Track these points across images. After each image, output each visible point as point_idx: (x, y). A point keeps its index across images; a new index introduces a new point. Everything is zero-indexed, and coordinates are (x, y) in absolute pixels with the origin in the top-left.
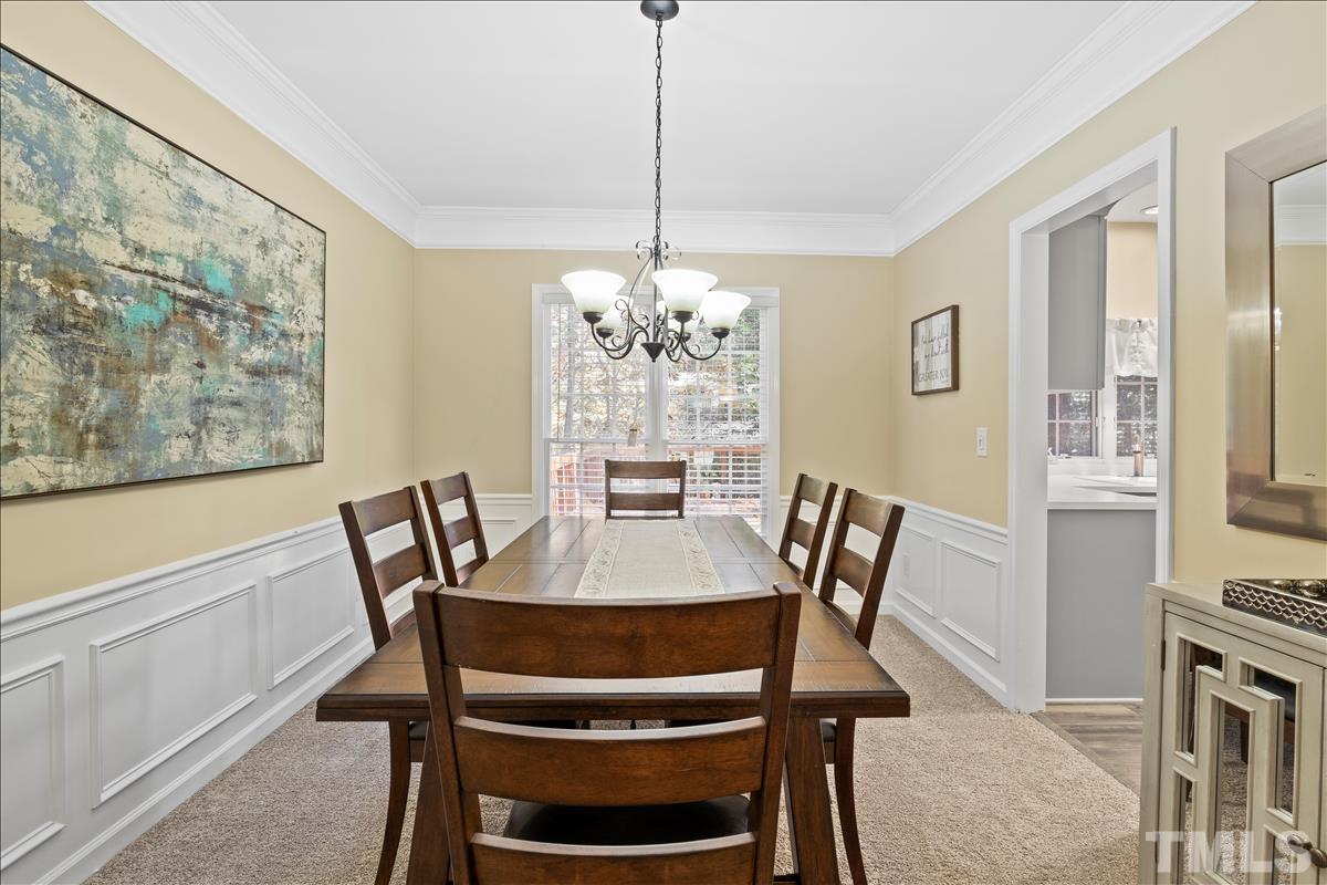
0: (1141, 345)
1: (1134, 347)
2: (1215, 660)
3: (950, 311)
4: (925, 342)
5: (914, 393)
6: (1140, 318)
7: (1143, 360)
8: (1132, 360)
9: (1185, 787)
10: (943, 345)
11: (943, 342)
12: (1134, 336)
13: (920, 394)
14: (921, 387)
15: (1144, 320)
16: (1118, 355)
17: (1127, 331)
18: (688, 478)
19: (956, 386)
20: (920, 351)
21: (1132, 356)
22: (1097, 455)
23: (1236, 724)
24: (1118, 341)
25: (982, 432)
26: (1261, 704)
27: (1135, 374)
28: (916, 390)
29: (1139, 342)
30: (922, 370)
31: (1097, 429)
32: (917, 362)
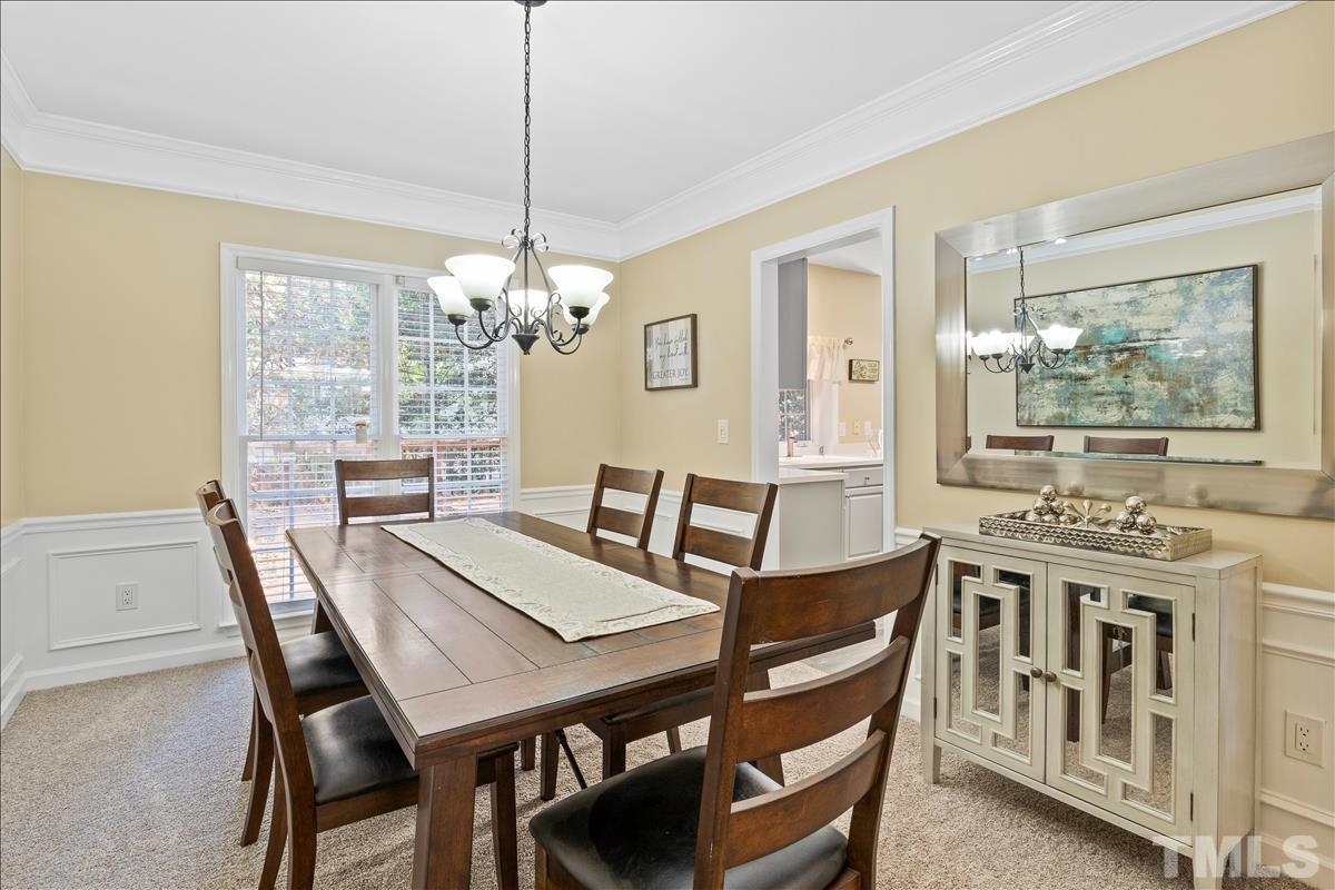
2: (975, 571)
3: (689, 319)
4: (660, 344)
5: (647, 389)
9: (955, 660)
10: (681, 349)
11: (681, 345)
13: (652, 390)
14: (656, 383)
18: (436, 475)
19: (695, 384)
20: (654, 353)
23: (989, 610)
25: (723, 423)
26: (1008, 595)
28: (649, 386)
30: (656, 367)
32: (651, 362)
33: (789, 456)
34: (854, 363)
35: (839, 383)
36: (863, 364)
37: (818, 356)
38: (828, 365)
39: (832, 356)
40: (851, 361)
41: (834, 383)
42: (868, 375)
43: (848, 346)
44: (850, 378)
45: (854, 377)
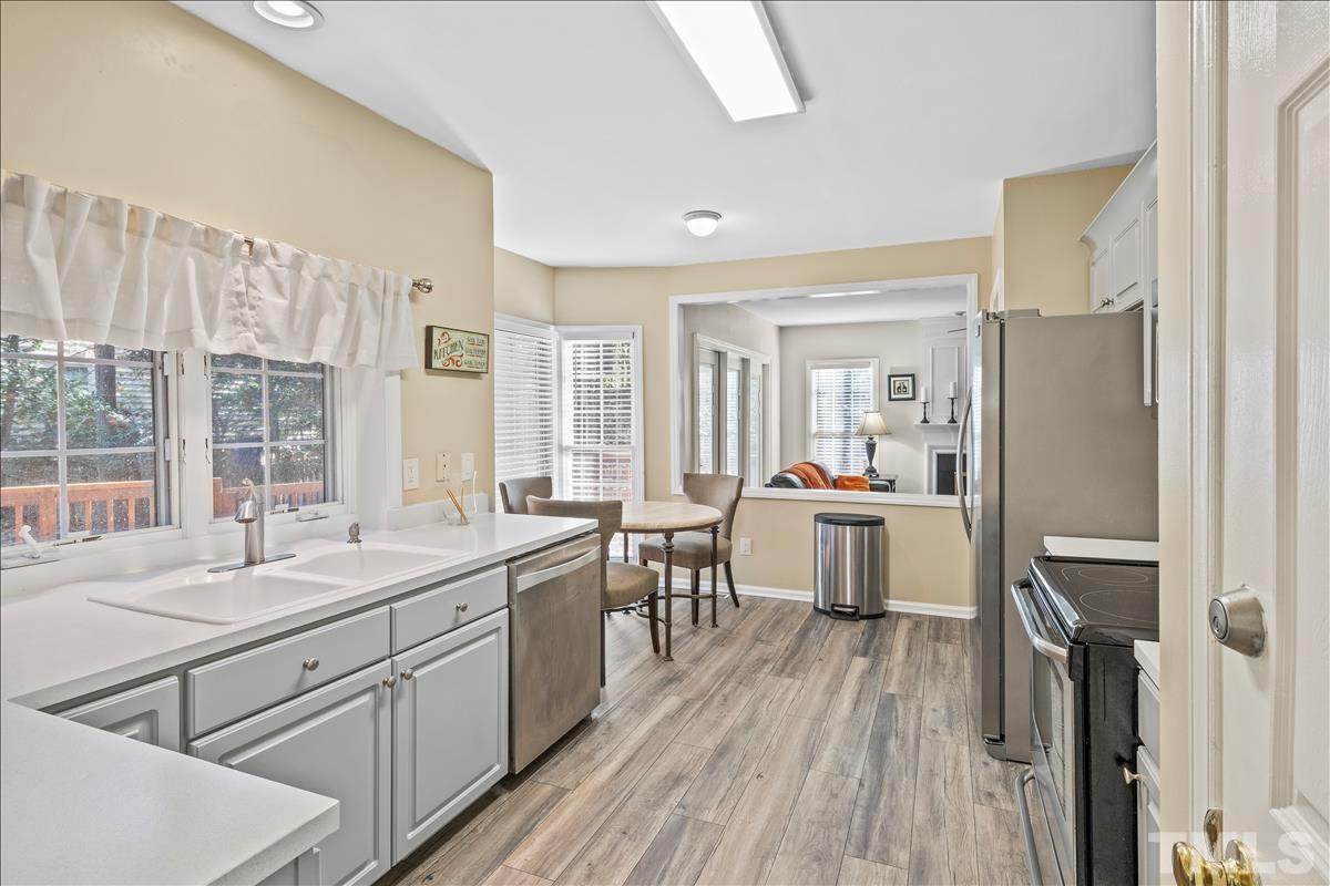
0: (252, 292)
1: (239, 295)
6: (250, 237)
7: (257, 325)
8: (235, 321)
12: (239, 271)
15: (260, 241)
16: (204, 308)
17: (221, 256)
21: (237, 312)
22: (169, 522)
24: (203, 277)
27: (243, 350)
29: (249, 284)
31: (168, 463)
33: (250, 562)
34: (437, 334)
35: (402, 374)
36: (456, 337)
37: (342, 306)
38: (370, 330)
39: (380, 311)
40: (429, 330)
41: (391, 373)
42: (467, 361)
43: (423, 296)
44: (428, 365)
45: (436, 363)
